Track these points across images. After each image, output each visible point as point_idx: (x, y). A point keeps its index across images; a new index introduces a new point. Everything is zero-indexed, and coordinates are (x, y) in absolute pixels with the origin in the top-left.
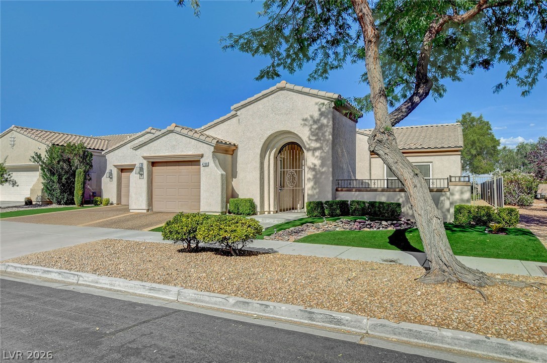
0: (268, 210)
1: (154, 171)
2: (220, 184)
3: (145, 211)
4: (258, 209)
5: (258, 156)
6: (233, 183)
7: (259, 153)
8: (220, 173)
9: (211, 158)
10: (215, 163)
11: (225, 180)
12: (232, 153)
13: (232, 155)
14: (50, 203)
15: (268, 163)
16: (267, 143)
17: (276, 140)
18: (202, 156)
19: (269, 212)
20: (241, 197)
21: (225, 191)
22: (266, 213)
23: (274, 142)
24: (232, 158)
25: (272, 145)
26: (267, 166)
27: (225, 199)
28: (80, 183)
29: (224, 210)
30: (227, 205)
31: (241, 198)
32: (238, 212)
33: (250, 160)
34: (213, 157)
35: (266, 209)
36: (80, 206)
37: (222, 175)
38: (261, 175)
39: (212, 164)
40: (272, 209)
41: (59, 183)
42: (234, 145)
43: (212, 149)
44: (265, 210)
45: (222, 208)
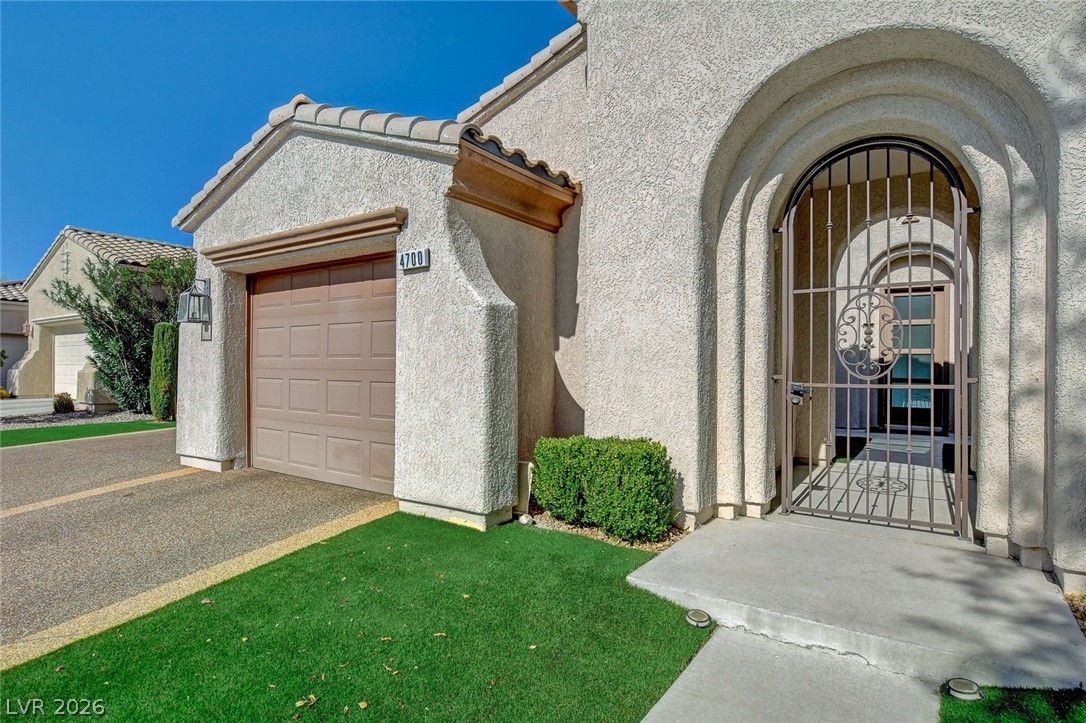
0: (735, 500)
1: (256, 310)
2: (479, 364)
3: (217, 467)
4: (690, 499)
5: (693, 212)
6: (558, 356)
7: (697, 193)
8: (482, 301)
9: (440, 224)
10: (457, 250)
11: (512, 342)
12: (552, 221)
13: (555, 230)
14: (114, 409)
15: (734, 254)
16: (737, 142)
17: (786, 126)
18: (400, 219)
19: (740, 512)
20: (596, 429)
21: (510, 399)
22: (726, 513)
23: (773, 140)
24: (556, 244)
25: (761, 154)
26: (734, 268)
27: (512, 442)
28: (163, 359)
29: (507, 499)
30: (521, 469)
31: (598, 436)
32: (581, 514)
33: (646, 234)
34: (451, 224)
35: (727, 492)
36: (164, 419)
37: (493, 312)
38: (703, 315)
39: (445, 258)
40: (756, 492)
41: (127, 358)
42: (564, 181)
43: (446, 176)
44: (721, 499)
45: (494, 490)
